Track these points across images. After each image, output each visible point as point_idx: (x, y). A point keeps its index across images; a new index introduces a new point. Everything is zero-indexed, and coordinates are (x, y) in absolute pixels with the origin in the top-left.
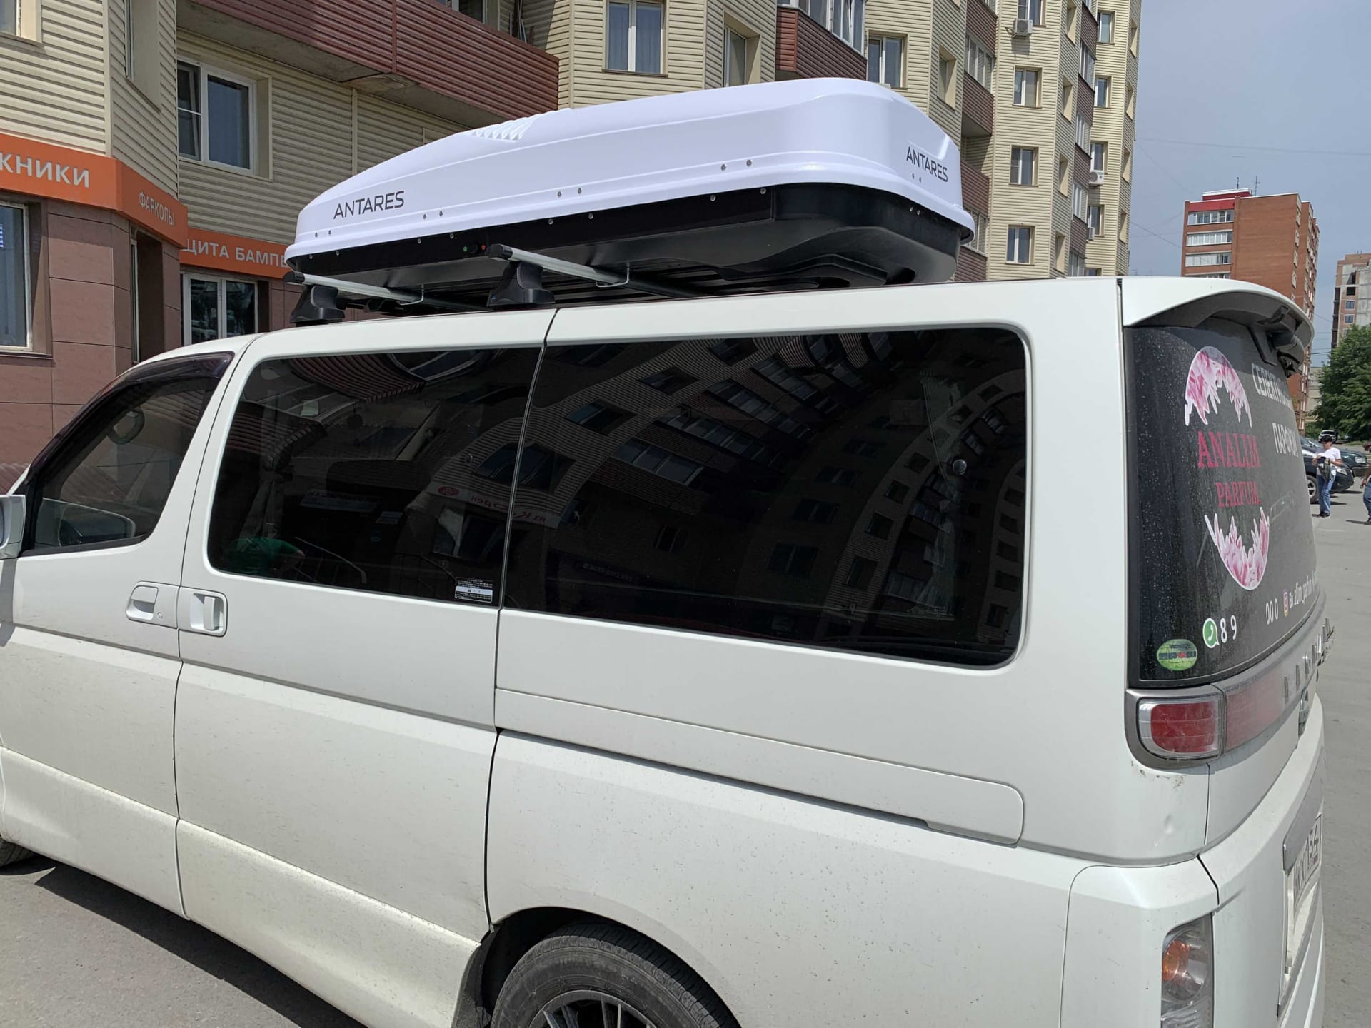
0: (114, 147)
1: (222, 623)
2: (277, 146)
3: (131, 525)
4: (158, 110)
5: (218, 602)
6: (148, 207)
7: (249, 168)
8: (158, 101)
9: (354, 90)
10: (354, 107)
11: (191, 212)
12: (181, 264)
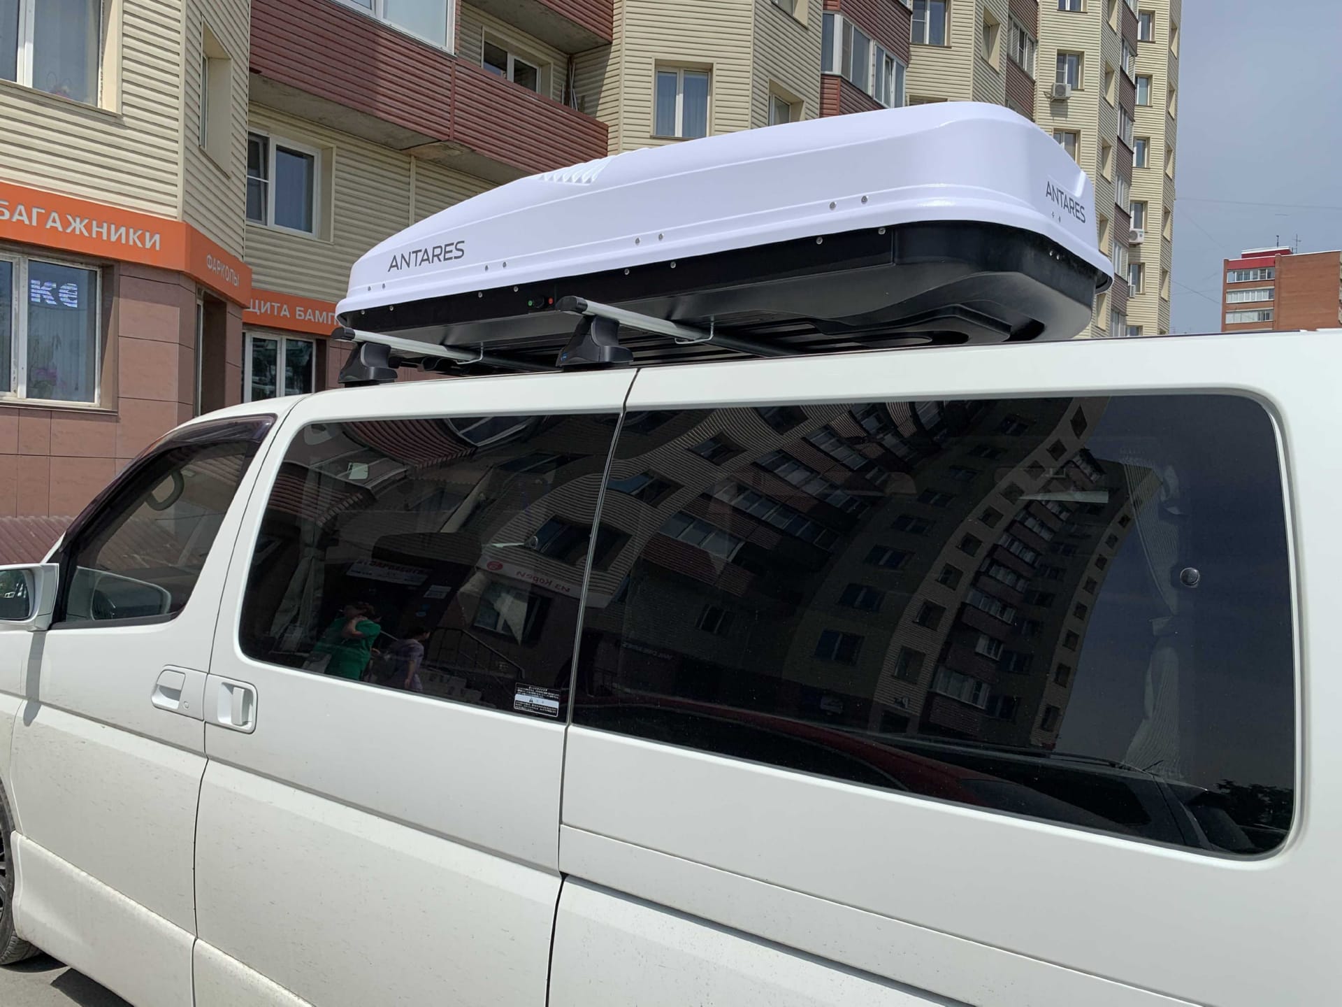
0: (185, 212)
1: (251, 718)
2: (338, 210)
3: (166, 596)
4: (228, 177)
5: (248, 693)
6: (215, 268)
7: (310, 230)
8: (228, 169)
9: (413, 157)
10: (413, 174)
11: (254, 273)
12: (245, 324)
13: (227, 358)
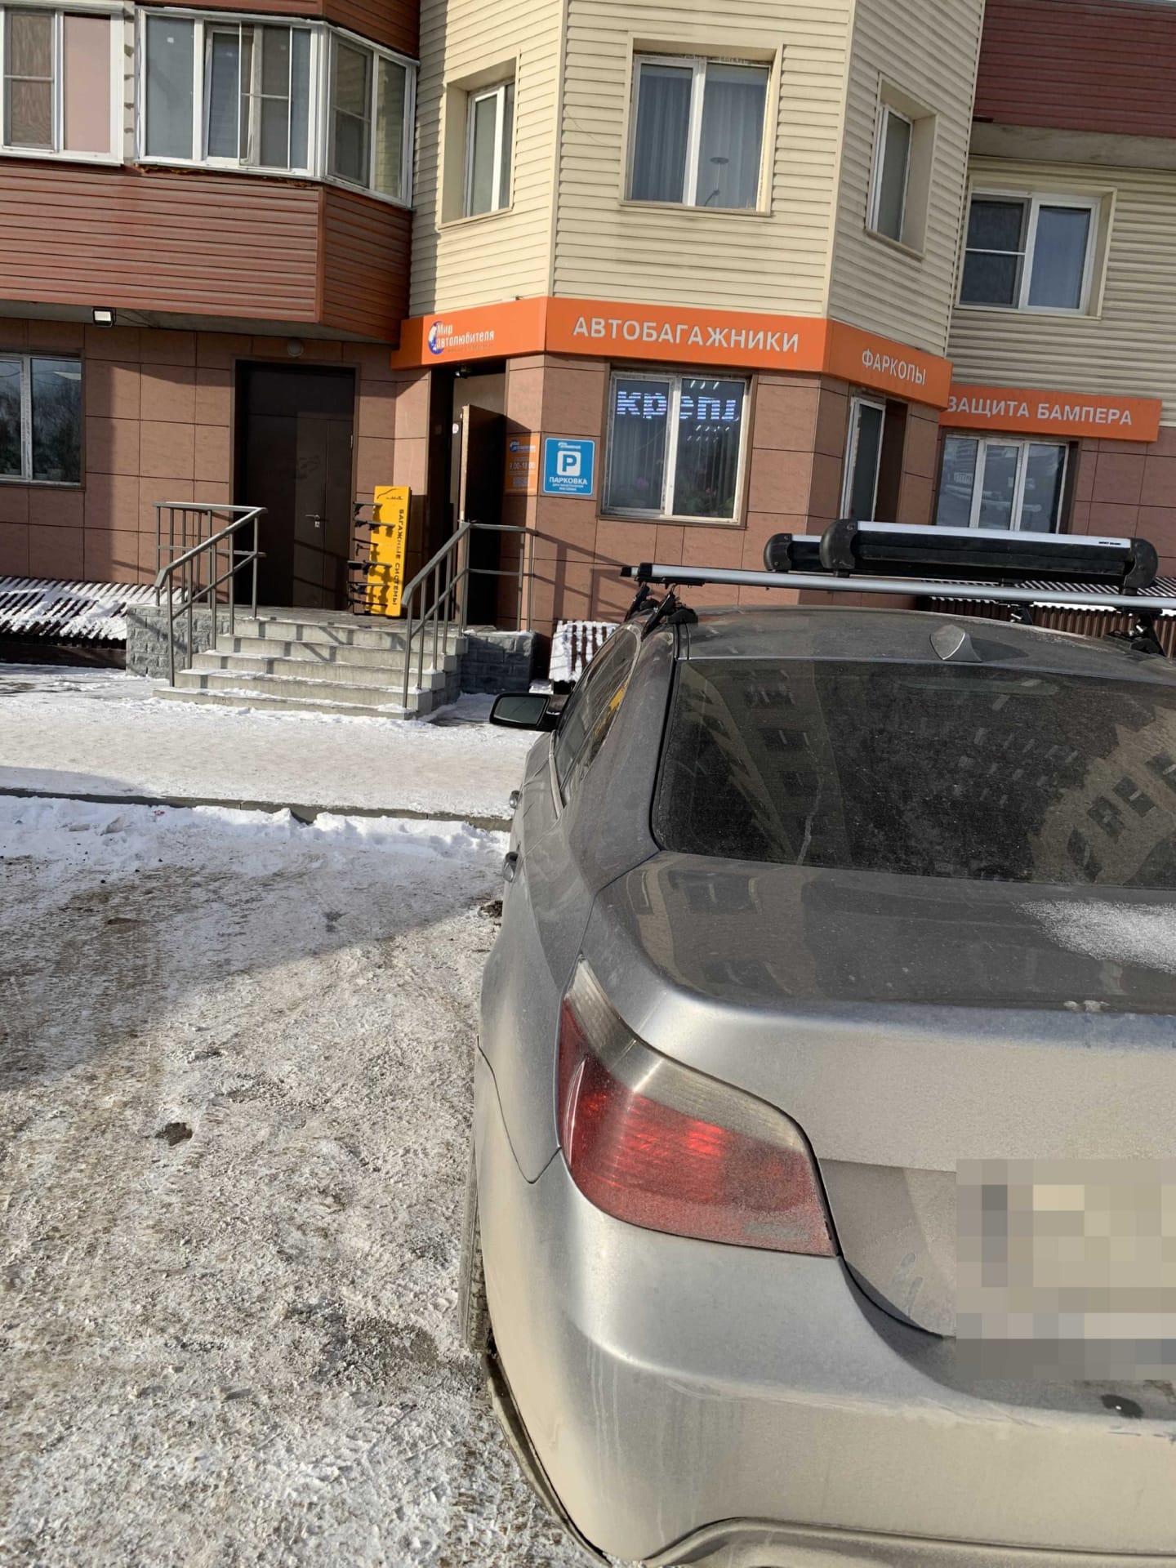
0: (832, 306)
2: (1113, 274)
6: (878, 366)
7: (1077, 306)
8: (922, 248)
13: (904, 468)
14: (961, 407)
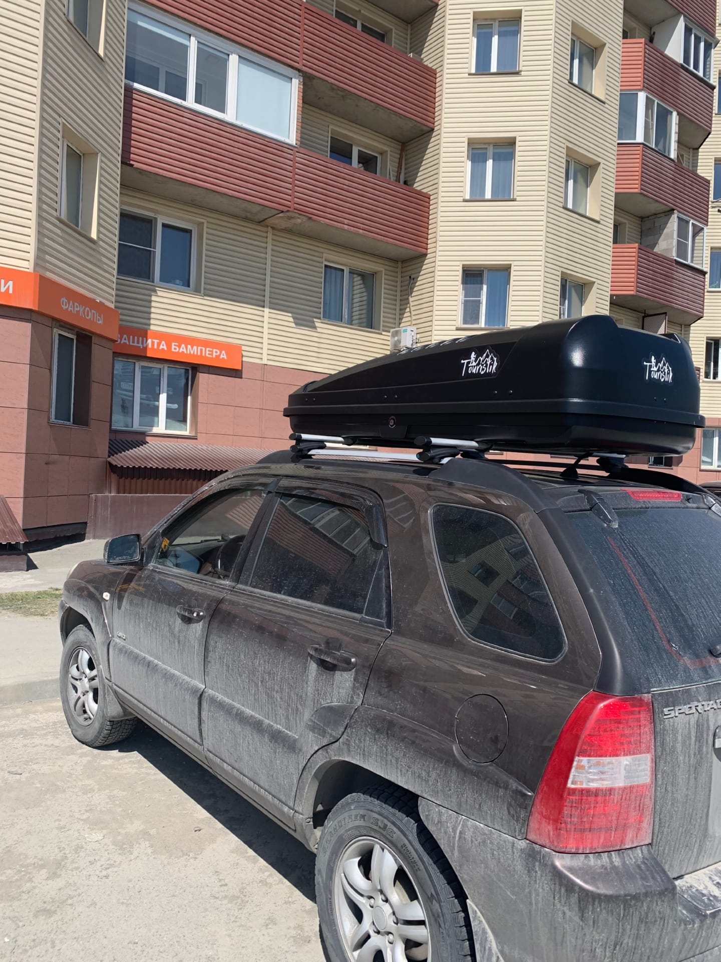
0: (37, 265)
2: (208, 270)
4: (94, 242)
6: (71, 309)
7: (189, 286)
9: (268, 227)
10: (269, 240)
13: (93, 378)
14: (123, 341)
